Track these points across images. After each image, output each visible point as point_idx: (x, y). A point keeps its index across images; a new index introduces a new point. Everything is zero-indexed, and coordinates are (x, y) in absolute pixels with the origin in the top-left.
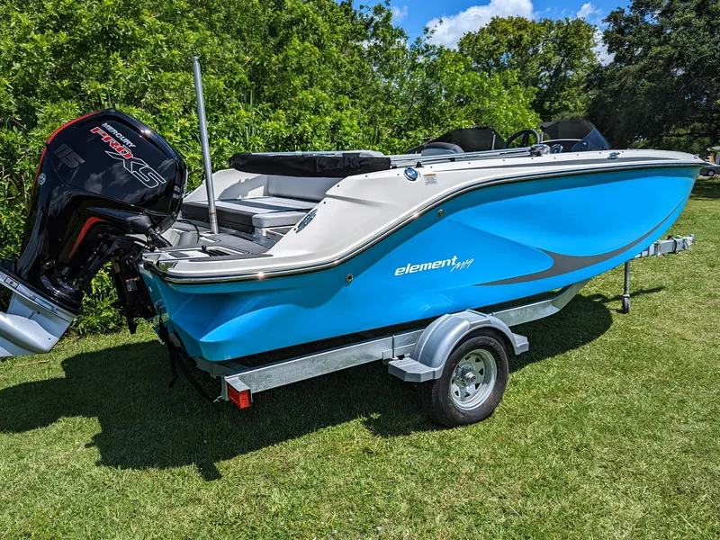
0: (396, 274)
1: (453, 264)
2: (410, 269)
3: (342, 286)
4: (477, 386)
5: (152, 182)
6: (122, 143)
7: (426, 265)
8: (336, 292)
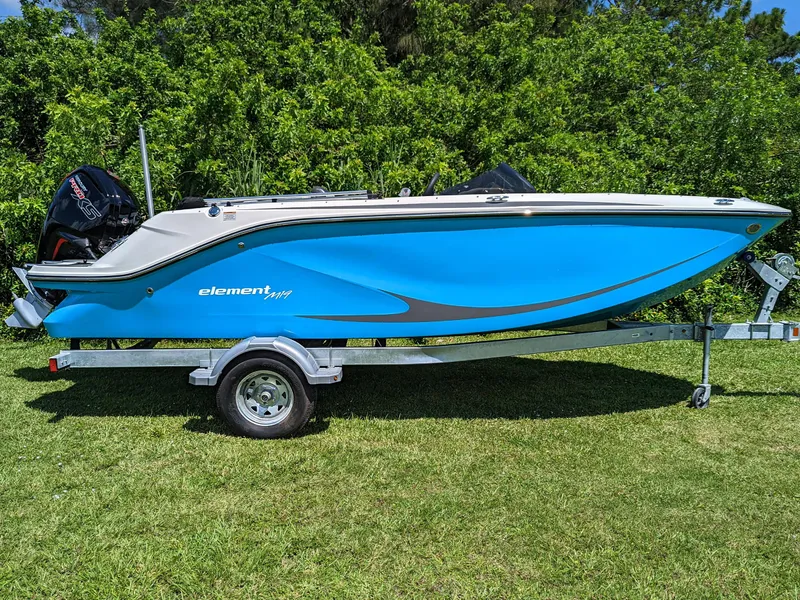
0: (201, 292)
1: (266, 292)
2: (215, 291)
3: (144, 297)
4: (280, 408)
5: (92, 216)
6: (80, 188)
7: (234, 290)
8: (139, 301)
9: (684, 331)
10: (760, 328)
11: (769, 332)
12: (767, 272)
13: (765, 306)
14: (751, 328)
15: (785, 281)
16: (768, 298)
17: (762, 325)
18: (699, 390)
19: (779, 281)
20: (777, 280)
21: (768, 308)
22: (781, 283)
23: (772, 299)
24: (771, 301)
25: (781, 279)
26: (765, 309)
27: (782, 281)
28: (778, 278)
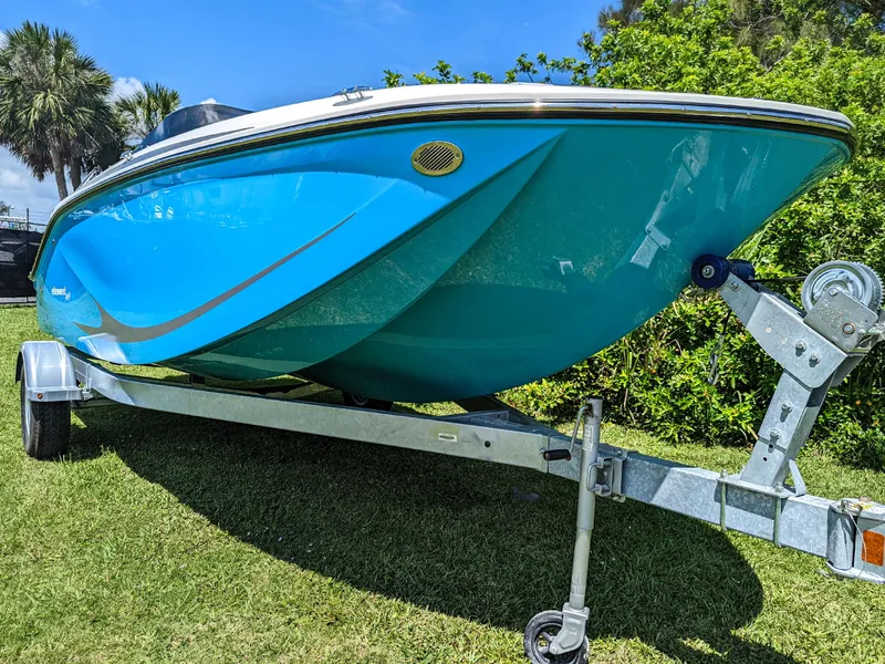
0: (52, 292)
10: (747, 499)
11: (775, 519)
12: (771, 318)
13: (766, 431)
14: (724, 494)
15: (832, 358)
16: (775, 409)
17: (755, 492)
18: (542, 616)
19: (807, 355)
20: (800, 351)
21: (775, 438)
22: (813, 362)
23: (786, 411)
24: (783, 419)
25: (817, 347)
26: (765, 441)
27: (817, 353)
28: (805, 342)
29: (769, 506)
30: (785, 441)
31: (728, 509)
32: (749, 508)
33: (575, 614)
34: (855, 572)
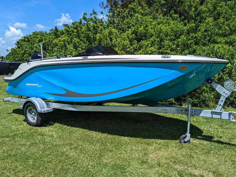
0: (26, 84)
2: (29, 84)
3: (17, 85)
7: (32, 84)
9: (182, 110)
10: (216, 113)
11: (221, 115)
12: (219, 88)
13: (219, 104)
14: (212, 113)
15: (229, 93)
16: (220, 100)
17: (217, 112)
18: (183, 136)
19: (225, 93)
20: (224, 92)
21: (220, 104)
22: (226, 94)
23: (222, 101)
24: (222, 102)
25: (227, 92)
26: (219, 105)
27: (227, 93)
28: (225, 91)
29: (220, 114)
30: (222, 105)
31: (213, 115)
32: (217, 114)
33: (188, 135)
34: (233, 120)
